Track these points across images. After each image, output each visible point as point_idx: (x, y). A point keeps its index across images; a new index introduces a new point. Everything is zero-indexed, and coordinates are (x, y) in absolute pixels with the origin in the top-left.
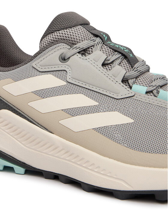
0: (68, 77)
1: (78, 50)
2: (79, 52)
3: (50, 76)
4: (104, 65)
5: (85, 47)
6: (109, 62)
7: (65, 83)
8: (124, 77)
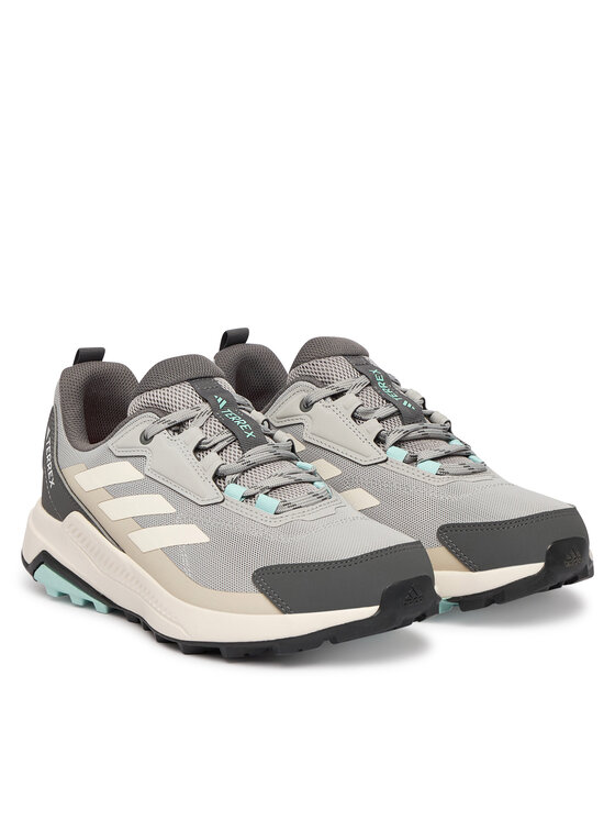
0: (147, 467)
1: (167, 425)
2: (167, 429)
3: (126, 464)
4: (197, 450)
5: (178, 420)
6: (207, 446)
7: (142, 477)
8: (217, 470)
